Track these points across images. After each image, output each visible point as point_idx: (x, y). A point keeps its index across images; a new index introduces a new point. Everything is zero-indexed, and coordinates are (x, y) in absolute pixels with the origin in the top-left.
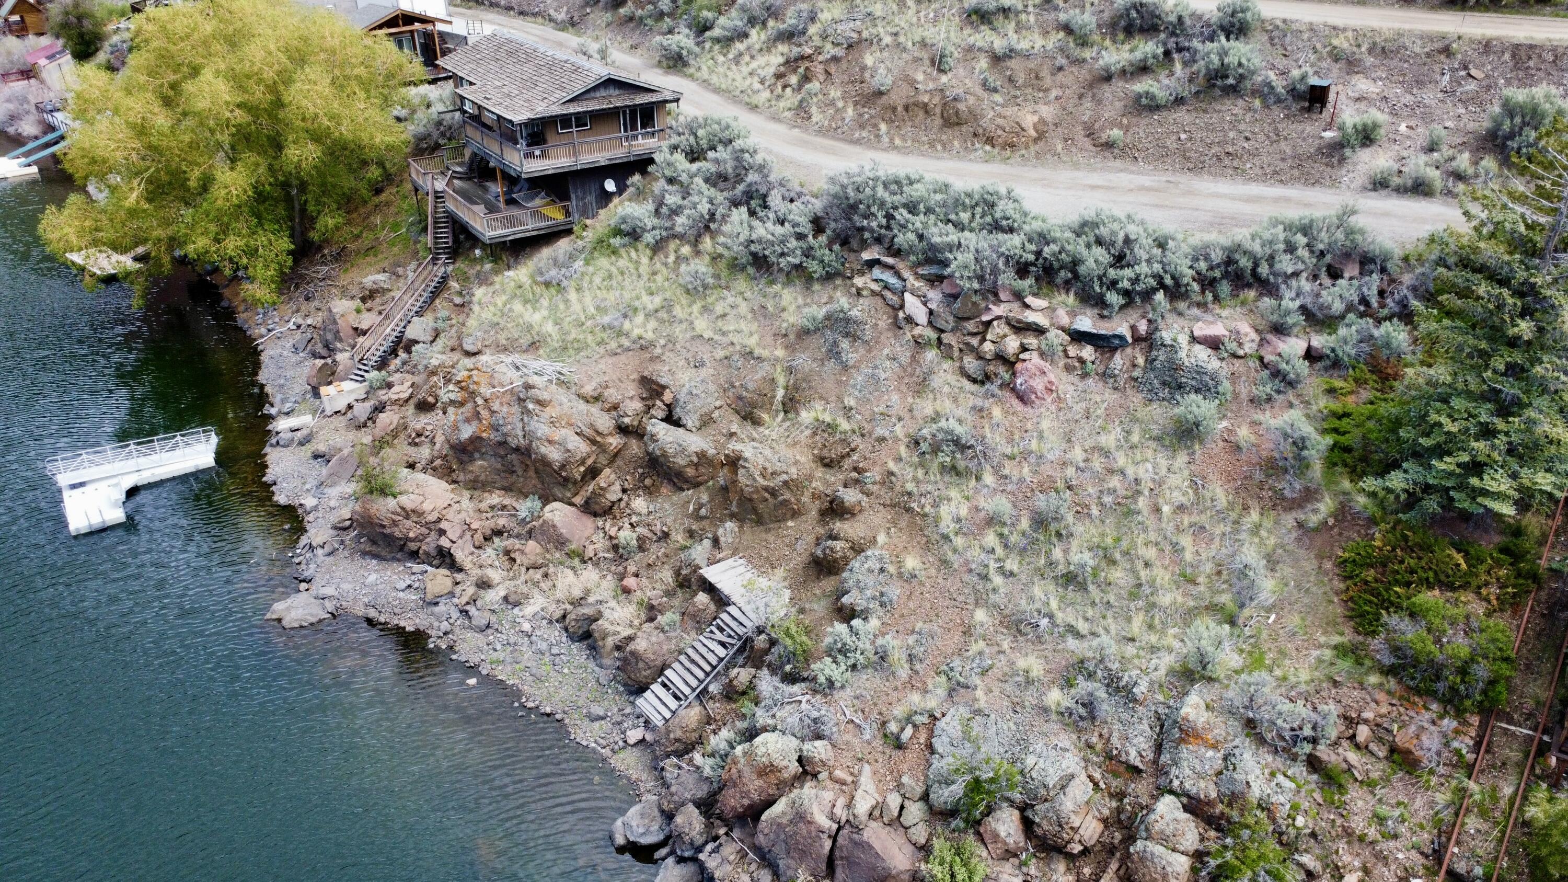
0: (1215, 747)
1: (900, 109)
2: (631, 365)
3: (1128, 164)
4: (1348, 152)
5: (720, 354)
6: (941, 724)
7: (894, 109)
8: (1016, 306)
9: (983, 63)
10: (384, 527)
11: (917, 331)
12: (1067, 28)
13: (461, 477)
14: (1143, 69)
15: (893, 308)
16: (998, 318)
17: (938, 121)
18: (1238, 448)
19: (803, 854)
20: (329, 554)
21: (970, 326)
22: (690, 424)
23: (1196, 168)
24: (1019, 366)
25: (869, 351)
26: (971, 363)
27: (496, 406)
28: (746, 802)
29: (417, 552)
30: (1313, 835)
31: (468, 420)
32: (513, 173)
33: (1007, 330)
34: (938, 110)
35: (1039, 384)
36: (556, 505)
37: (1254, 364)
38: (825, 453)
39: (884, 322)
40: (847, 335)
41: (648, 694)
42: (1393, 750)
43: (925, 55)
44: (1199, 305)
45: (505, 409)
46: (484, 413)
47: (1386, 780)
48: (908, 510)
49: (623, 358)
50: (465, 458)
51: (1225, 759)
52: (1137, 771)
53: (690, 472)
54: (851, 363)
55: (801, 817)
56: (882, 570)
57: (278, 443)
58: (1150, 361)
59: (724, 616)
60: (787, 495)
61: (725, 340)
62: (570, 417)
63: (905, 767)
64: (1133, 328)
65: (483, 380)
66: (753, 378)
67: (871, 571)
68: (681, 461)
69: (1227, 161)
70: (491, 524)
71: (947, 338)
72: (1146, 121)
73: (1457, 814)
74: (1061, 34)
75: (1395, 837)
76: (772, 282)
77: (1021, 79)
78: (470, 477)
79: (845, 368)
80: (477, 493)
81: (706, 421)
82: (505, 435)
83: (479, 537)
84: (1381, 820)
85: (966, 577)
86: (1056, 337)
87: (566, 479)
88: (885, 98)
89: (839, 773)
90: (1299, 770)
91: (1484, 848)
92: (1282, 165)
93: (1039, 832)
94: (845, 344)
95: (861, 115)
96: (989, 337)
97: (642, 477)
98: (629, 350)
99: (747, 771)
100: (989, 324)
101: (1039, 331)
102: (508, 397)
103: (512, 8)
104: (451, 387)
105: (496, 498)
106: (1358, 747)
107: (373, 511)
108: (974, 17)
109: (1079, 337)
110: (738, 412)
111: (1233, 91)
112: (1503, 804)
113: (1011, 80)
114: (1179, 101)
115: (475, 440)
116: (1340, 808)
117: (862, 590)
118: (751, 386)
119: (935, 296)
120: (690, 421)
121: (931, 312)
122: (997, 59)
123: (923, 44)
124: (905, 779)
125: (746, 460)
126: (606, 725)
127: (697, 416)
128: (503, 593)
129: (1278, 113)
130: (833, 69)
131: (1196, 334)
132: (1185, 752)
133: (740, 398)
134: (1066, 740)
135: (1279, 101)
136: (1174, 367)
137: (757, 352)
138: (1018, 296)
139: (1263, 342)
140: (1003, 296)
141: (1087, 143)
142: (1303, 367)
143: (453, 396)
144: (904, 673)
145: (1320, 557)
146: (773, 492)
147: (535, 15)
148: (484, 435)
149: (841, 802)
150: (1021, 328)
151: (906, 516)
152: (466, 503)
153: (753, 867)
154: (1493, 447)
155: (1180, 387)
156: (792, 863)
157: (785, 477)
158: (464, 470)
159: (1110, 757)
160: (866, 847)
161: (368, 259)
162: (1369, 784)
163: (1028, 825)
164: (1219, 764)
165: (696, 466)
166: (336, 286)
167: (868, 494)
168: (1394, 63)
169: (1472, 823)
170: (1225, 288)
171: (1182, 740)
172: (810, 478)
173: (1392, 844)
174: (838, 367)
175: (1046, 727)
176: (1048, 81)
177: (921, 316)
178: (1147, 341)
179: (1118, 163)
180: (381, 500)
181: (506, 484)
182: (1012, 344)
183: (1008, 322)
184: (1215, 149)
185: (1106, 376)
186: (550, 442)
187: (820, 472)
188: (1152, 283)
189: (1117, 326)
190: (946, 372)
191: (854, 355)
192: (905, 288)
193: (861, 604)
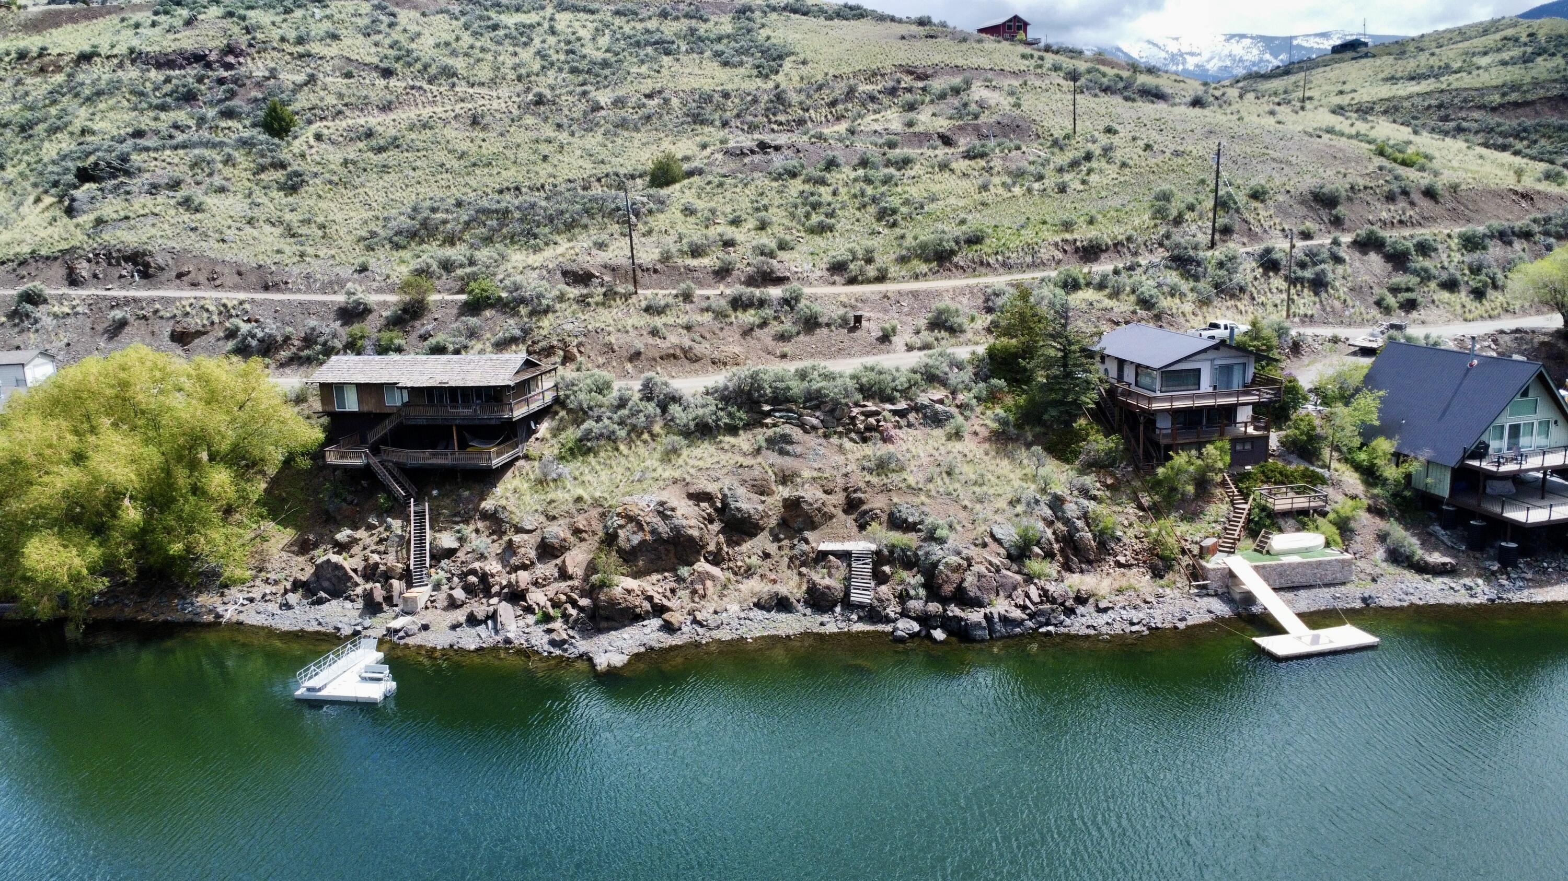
0: (1071, 502)
4: (890, 338)
5: (724, 471)
6: (994, 532)
7: (660, 358)
8: (859, 407)
9: (682, 331)
11: (822, 430)
12: (708, 310)
15: (800, 425)
16: (857, 414)
18: (976, 434)
19: (988, 590)
20: (580, 640)
21: (845, 421)
22: (744, 502)
24: (880, 429)
25: (804, 445)
26: (857, 436)
28: (955, 586)
29: (641, 614)
33: (864, 417)
35: (892, 433)
36: (699, 563)
37: (955, 406)
38: (825, 488)
39: (801, 432)
40: (786, 443)
41: (852, 595)
43: (644, 332)
44: (924, 390)
45: (654, 520)
46: (644, 526)
48: (891, 490)
51: (1076, 504)
52: (1054, 521)
54: (798, 453)
55: (979, 576)
56: (912, 506)
57: (407, 634)
58: (924, 415)
59: (852, 556)
60: (824, 509)
61: (720, 466)
63: (994, 549)
64: (908, 405)
66: (754, 474)
67: (907, 508)
70: (667, 587)
71: (837, 429)
72: (792, 343)
73: (1135, 494)
79: (797, 456)
80: (641, 579)
82: (659, 534)
83: (668, 594)
85: (944, 497)
86: (886, 415)
87: (702, 547)
88: (647, 355)
89: (977, 560)
90: (1092, 500)
94: (788, 447)
96: (857, 422)
97: (731, 539)
98: (668, 485)
99: (949, 573)
100: (853, 418)
101: (878, 413)
102: (651, 514)
105: (658, 576)
106: (1098, 490)
109: (893, 413)
111: (818, 324)
114: (798, 333)
115: (643, 542)
117: (913, 515)
119: (819, 414)
121: (822, 421)
124: (999, 552)
126: (833, 623)
127: (744, 498)
129: (845, 331)
130: (582, 349)
131: (934, 399)
132: (1065, 507)
133: (754, 484)
135: (841, 325)
136: (936, 413)
137: (745, 464)
138: (857, 404)
139: (953, 398)
140: (852, 405)
141: (772, 357)
142: (975, 401)
143: (619, 523)
146: (819, 510)
148: (648, 537)
149: (988, 566)
150: (868, 415)
151: (892, 492)
152: (648, 582)
153: (969, 609)
155: (941, 420)
156: (986, 597)
157: (819, 502)
159: (1045, 521)
162: (1109, 498)
163: (1041, 548)
164: (1076, 506)
167: (866, 492)
169: (1140, 494)
171: (1062, 504)
172: (827, 500)
174: (794, 458)
176: (721, 335)
177: (818, 424)
178: (917, 408)
180: (612, 588)
182: (872, 420)
183: (862, 414)
185: (910, 425)
186: (689, 527)
187: (829, 497)
188: (906, 385)
189: (902, 405)
190: (848, 444)
191: (798, 449)
192: (801, 415)
193: (917, 519)
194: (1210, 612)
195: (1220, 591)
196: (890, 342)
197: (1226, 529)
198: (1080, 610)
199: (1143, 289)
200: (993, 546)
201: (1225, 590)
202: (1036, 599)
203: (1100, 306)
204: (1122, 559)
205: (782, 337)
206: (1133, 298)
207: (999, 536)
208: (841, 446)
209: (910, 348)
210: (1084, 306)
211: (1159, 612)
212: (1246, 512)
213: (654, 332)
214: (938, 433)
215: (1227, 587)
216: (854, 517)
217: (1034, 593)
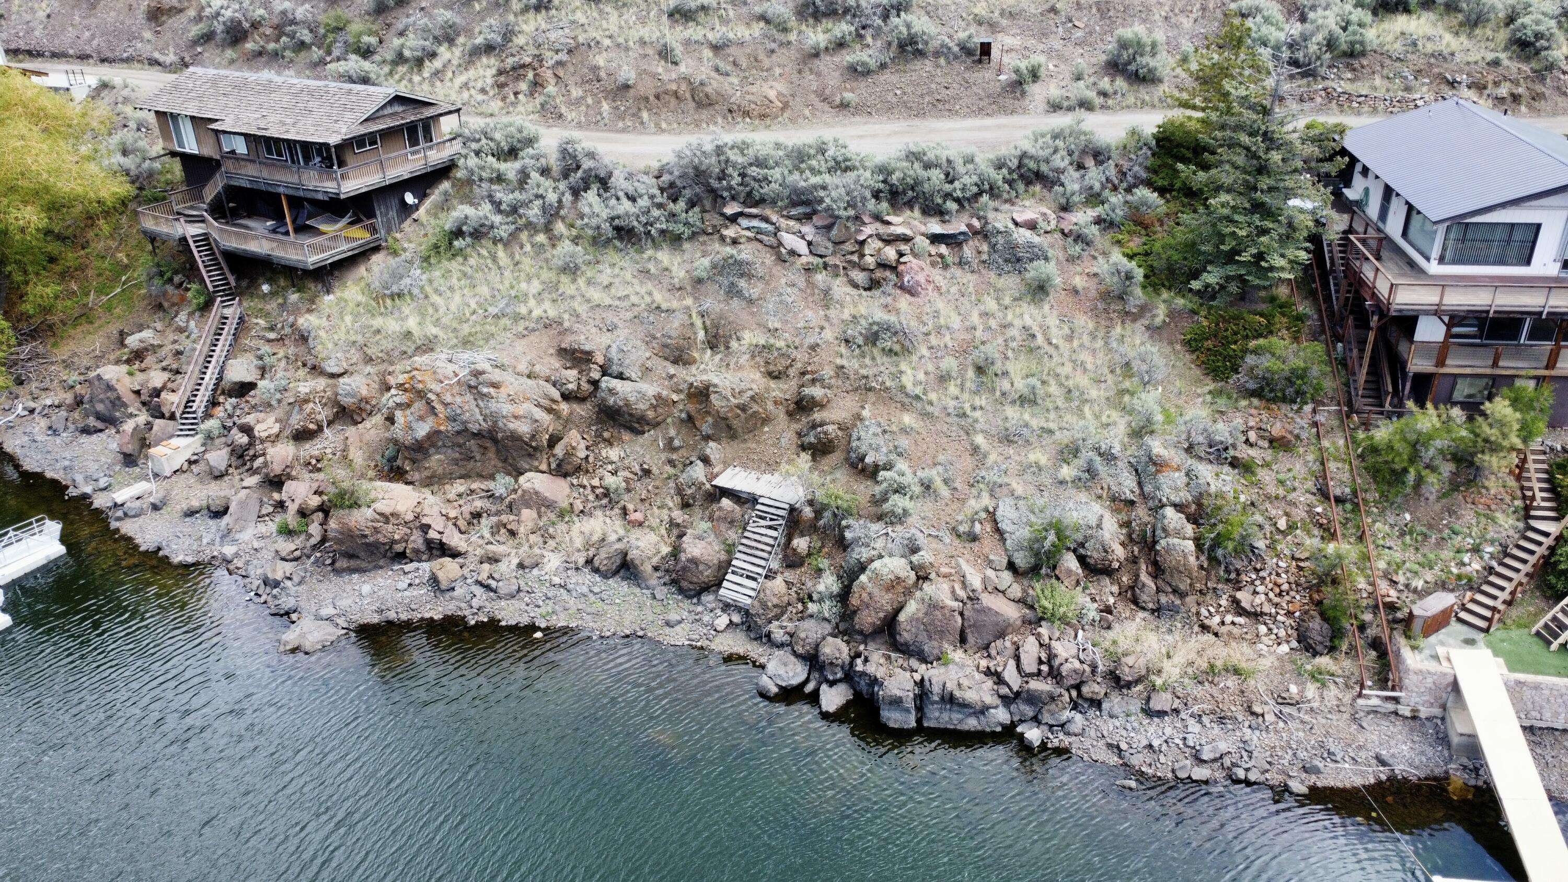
0: (1178, 469)
1: (652, 98)
2: (544, 342)
3: (865, 118)
4: (1026, 87)
5: (629, 315)
6: (999, 514)
7: (647, 99)
8: (878, 225)
9: (707, 53)
10: (366, 536)
11: (804, 260)
12: (763, 18)
13: (416, 476)
14: (841, 45)
15: (771, 247)
16: (871, 236)
17: (692, 105)
18: (1076, 292)
19: (942, 634)
20: (300, 583)
21: (848, 246)
22: (634, 376)
23: (920, 114)
24: (901, 268)
25: (767, 283)
26: (860, 277)
27: (448, 398)
28: (882, 615)
29: (404, 552)
30: (1253, 504)
31: (421, 418)
32: (320, 197)
33: (880, 244)
34: (688, 95)
35: (921, 278)
36: (529, 475)
37: (1058, 235)
38: (771, 368)
39: (769, 259)
40: (742, 275)
41: (725, 584)
42: (1271, 442)
43: (650, 51)
44: (1006, 201)
45: (458, 400)
46: (439, 407)
47: (1276, 460)
48: (870, 389)
49: (532, 338)
50: (419, 456)
51: (1187, 475)
52: (1132, 503)
53: (651, 414)
54: (754, 297)
55: (933, 606)
56: (885, 432)
57: (126, 514)
58: (993, 247)
59: (759, 507)
60: (755, 408)
61: (626, 304)
62: (524, 392)
63: (986, 550)
64: (969, 226)
65: (427, 378)
66: (674, 326)
67: (875, 435)
68: (642, 406)
69: (940, 106)
70: (467, 509)
71: (831, 260)
72: (863, 84)
73: (1323, 464)
74: (762, 24)
75: (1294, 489)
76: (641, 251)
77: (744, 63)
78: (427, 473)
79: (751, 301)
80: (435, 488)
81: (647, 371)
82: (465, 423)
83: (462, 523)
84: (1281, 482)
85: (949, 420)
86: (922, 243)
87: (535, 449)
88: (632, 91)
89: (944, 570)
90: (1227, 468)
91: (1346, 477)
92: (981, 104)
93: (1092, 561)
94: (742, 283)
95: (617, 108)
96: (867, 252)
97: (599, 435)
98: (534, 330)
99: (876, 592)
100: (862, 243)
101: (906, 239)
102: (456, 389)
103: (88, 57)
104: (393, 391)
105: (460, 486)
106: (1251, 445)
107: (352, 524)
108: (677, 16)
109: (936, 239)
110: (666, 359)
111: (920, 54)
112: (1343, 449)
113: (735, 63)
114: (883, 66)
115: (434, 435)
116: (1258, 484)
117: (877, 450)
118: (674, 334)
119: (808, 229)
120: (633, 373)
121: (810, 244)
122: (716, 48)
123: (643, 42)
124: (992, 557)
125: (716, 386)
126: (686, 626)
127: (636, 368)
128: (515, 561)
129: (959, 67)
130: (561, 73)
131: (1019, 220)
132: (1162, 478)
133: (665, 346)
134: (1083, 496)
135: (956, 57)
136: (1012, 247)
137: (664, 306)
138: (878, 218)
139: (1060, 218)
140: (866, 219)
141: (826, 107)
142: (1095, 229)
143: (398, 400)
144: (945, 492)
145: (1171, 343)
146: (743, 408)
147: (127, 60)
148: (442, 428)
149: (958, 587)
150: (889, 241)
151: (870, 394)
152: (431, 499)
153: (900, 661)
154: (1272, 239)
155: (1018, 260)
156: (935, 643)
157: (750, 393)
158: (418, 469)
159: (1114, 499)
160: (986, 611)
161: (79, 329)
162: (1267, 465)
163: (1082, 560)
164: (1185, 480)
165: (654, 407)
166: (52, 363)
167: (830, 387)
168: (1021, 22)
169: (1332, 466)
170: (1021, 186)
171: (1158, 471)
172: (767, 390)
173: (1294, 495)
174: (744, 304)
175: (1067, 494)
176: (767, 63)
177: (802, 247)
178: (983, 234)
179: (858, 118)
180: (355, 512)
181: (464, 472)
182: (890, 253)
183: (879, 237)
184: (927, 99)
185: (961, 263)
186: (516, 417)
187: (773, 384)
188: (975, 189)
189: (958, 226)
190: (840, 288)
191: (754, 290)
192: (778, 229)
193: (882, 459)
194: (1383, 763)
195: (1424, 713)
196: (1023, 93)
197: (1491, 570)
198: (1115, 703)
199: (1526, 20)
200: (989, 544)
201: (1437, 711)
202: (1029, 665)
203: (1430, 48)
204: (1244, 597)
205: (857, 72)
206: (1503, 35)
207: (1005, 525)
208: (827, 292)
209: (1055, 107)
210: (1398, 48)
211: (1270, 739)
212: (1548, 542)
213: (665, 54)
214: (1010, 283)
215: (1444, 707)
216: (797, 426)
217: (1031, 651)
